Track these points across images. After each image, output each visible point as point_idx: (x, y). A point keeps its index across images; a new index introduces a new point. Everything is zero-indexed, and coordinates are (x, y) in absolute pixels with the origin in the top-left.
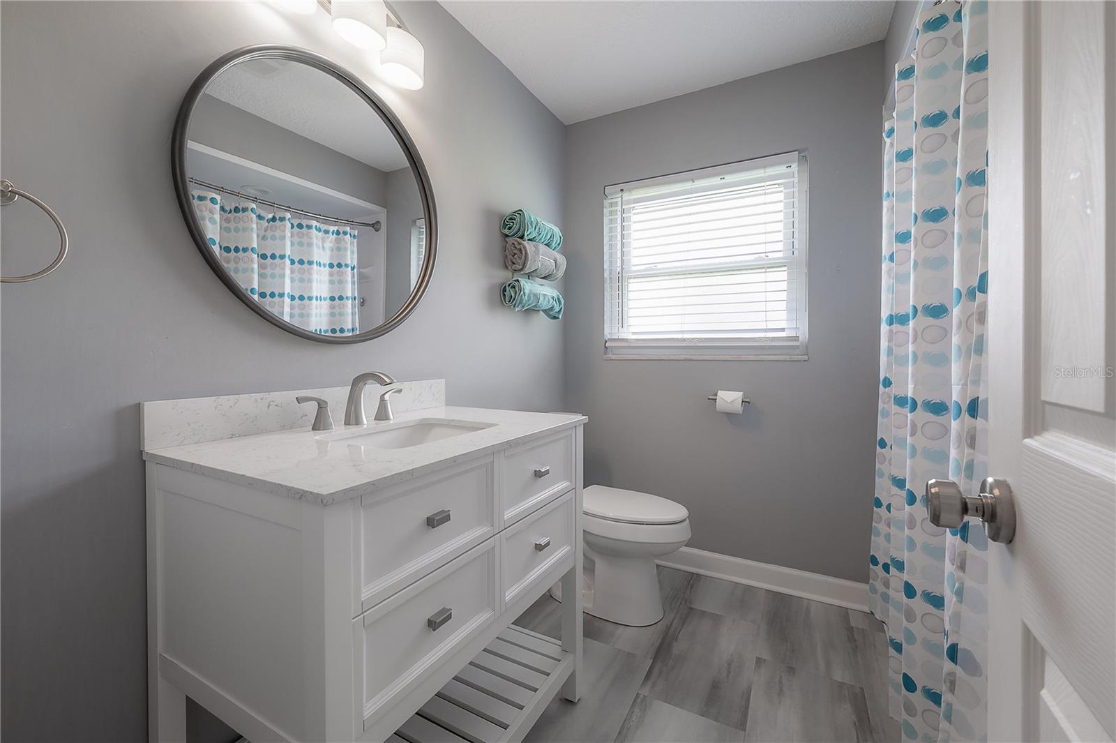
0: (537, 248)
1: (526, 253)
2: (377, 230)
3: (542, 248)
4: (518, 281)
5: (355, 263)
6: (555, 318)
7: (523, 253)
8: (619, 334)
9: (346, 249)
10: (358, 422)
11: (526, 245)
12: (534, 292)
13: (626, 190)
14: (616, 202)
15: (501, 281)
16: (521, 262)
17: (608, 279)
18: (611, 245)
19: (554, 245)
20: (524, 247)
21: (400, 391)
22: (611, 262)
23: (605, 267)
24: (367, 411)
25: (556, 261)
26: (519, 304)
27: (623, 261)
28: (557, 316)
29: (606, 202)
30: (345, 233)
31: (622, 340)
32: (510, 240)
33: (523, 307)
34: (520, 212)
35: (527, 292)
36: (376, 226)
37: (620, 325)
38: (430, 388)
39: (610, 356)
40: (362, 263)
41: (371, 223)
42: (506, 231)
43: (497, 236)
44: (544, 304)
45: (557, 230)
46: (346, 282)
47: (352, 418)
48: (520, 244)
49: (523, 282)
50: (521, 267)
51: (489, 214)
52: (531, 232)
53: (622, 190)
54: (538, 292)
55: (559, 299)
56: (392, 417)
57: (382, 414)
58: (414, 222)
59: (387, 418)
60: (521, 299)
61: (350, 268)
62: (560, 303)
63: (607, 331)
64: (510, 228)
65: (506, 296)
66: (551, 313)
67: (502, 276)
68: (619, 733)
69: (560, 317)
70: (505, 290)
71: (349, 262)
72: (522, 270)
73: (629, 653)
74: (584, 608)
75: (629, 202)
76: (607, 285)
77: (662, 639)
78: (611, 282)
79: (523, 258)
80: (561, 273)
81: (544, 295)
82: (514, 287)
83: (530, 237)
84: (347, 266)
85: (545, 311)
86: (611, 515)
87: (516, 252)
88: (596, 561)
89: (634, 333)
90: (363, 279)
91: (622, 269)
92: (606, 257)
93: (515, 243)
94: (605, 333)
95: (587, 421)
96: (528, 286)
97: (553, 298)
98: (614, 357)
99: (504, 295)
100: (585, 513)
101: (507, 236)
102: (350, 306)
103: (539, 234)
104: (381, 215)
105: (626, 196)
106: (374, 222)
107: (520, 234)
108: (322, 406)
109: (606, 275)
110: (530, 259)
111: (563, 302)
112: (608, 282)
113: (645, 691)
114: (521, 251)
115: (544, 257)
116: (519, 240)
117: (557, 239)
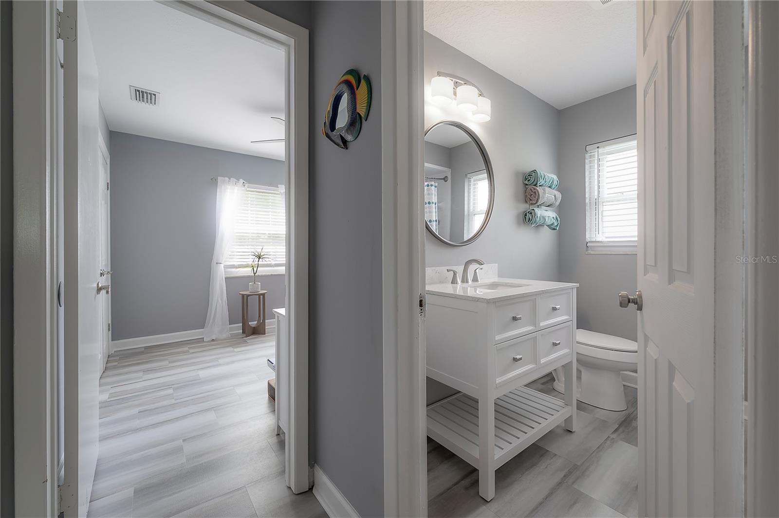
0: (544, 190)
1: (539, 194)
2: (446, 181)
3: (547, 189)
4: (534, 210)
5: (436, 201)
6: (554, 229)
7: (537, 194)
8: (596, 238)
9: (432, 194)
10: (467, 282)
11: (539, 190)
12: (543, 215)
13: (601, 147)
14: (594, 155)
15: (523, 210)
16: (536, 199)
17: (589, 203)
18: (590, 182)
19: (553, 187)
20: (538, 191)
21: (482, 269)
22: (590, 193)
23: (586, 196)
24: (470, 277)
25: (555, 196)
26: (534, 222)
27: (599, 192)
28: (555, 228)
29: (587, 156)
30: (432, 185)
31: (598, 242)
32: (529, 187)
33: (536, 224)
34: (535, 171)
35: (539, 216)
36: (445, 179)
37: (597, 232)
38: (491, 268)
39: (590, 252)
40: (440, 200)
41: (443, 178)
42: (526, 182)
43: (521, 186)
44: (549, 222)
45: (555, 177)
46: (433, 212)
47: (465, 280)
48: (535, 189)
49: (536, 210)
50: (535, 202)
51: (517, 174)
52: (541, 182)
53: (598, 147)
54: (545, 215)
55: (557, 218)
56: (479, 280)
57: (475, 279)
58: (466, 175)
59: (477, 281)
60: (536, 220)
61: (434, 204)
62: (557, 221)
63: (588, 236)
64: (529, 181)
65: (527, 218)
66: (552, 227)
67: (524, 207)
68: (598, 448)
69: (558, 229)
70: (526, 215)
71: (434, 201)
72: (536, 203)
73: (603, 421)
74: (577, 397)
75: (603, 154)
76: (588, 208)
77: (625, 419)
78: (590, 206)
79: (537, 197)
80: (558, 203)
81: (549, 217)
82: (531, 213)
83: (540, 184)
84: (433, 203)
85: (548, 226)
86: (592, 344)
87: (532, 193)
88: (582, 370)
89: (607, 238)
90: (439, 209)
91: (599, 197)
92: (587, 190)
93: (532, 189)
94: (587, 237)
95: (578, 286)
96: (540, 212)
97: (553, 218)
98: (592, 253)
99: (525, 218)
100: (578, 343)
101: (527, 185)
102: (435, 226)
103: (546, 182)
104: (448, 172)
105: (600, 150)
106: (444, 177)
107: (535, 183)
108: (455, 274)
109: (587, 201)
110: (541, 197)
111: (559, 219)
112: (589, 205)
113: (614, 436)
114: (536, 193)
115: (549, 195)
116: (534, 187)
117: (555, 182)
